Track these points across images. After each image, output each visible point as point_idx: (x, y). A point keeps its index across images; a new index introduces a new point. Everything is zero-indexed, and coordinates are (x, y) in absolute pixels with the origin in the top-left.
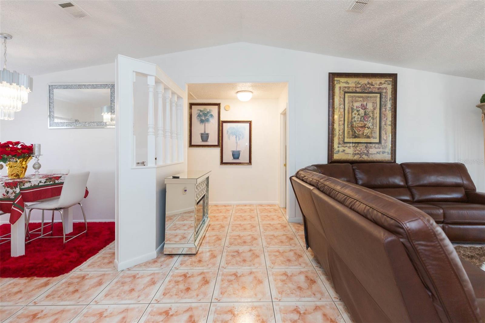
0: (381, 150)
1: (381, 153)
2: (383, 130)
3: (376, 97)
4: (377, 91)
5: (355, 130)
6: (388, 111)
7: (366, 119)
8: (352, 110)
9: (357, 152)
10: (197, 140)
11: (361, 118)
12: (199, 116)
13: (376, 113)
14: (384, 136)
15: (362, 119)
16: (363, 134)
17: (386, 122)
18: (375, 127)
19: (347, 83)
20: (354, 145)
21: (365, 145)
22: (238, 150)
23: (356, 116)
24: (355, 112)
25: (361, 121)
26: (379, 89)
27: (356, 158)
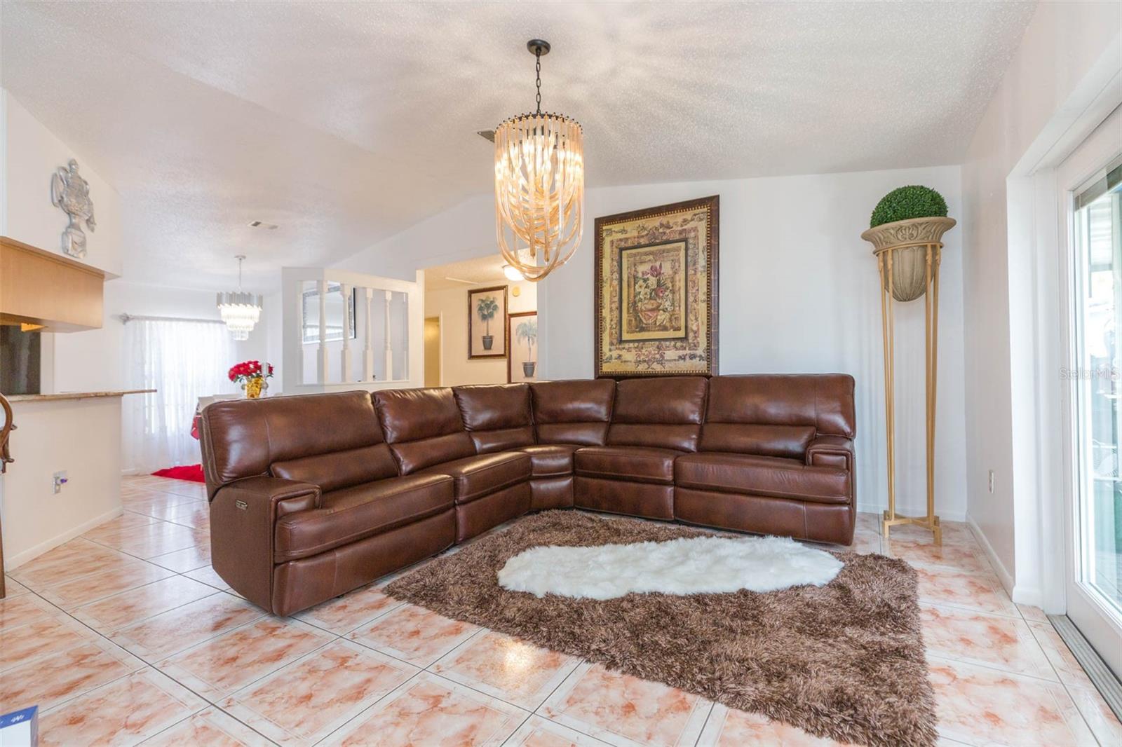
0: (687, 352)
1: (687, 358)
2: (691, 312)
3: (679, 248)
4: (677, 237)
5: (641, 316)
6: (700, 273)
7: (661, 295)
8: (635, 280)
9: (642, 357)
10: (479, 349)
11: (651, 294)
12: (481, 309)
13: (680, 281)
14: (692, 324)
15: (653, 294)
16: (656, 324)
17: (696, 296)
18: (678, 308)
19: (624, 231)
20: (636, 344)
21: (657, 343)
22: (531, 361)
23: (643, 291)
24: (641, 282)
25: (651, 298)
26: (681, 233)
27: (642, 368)
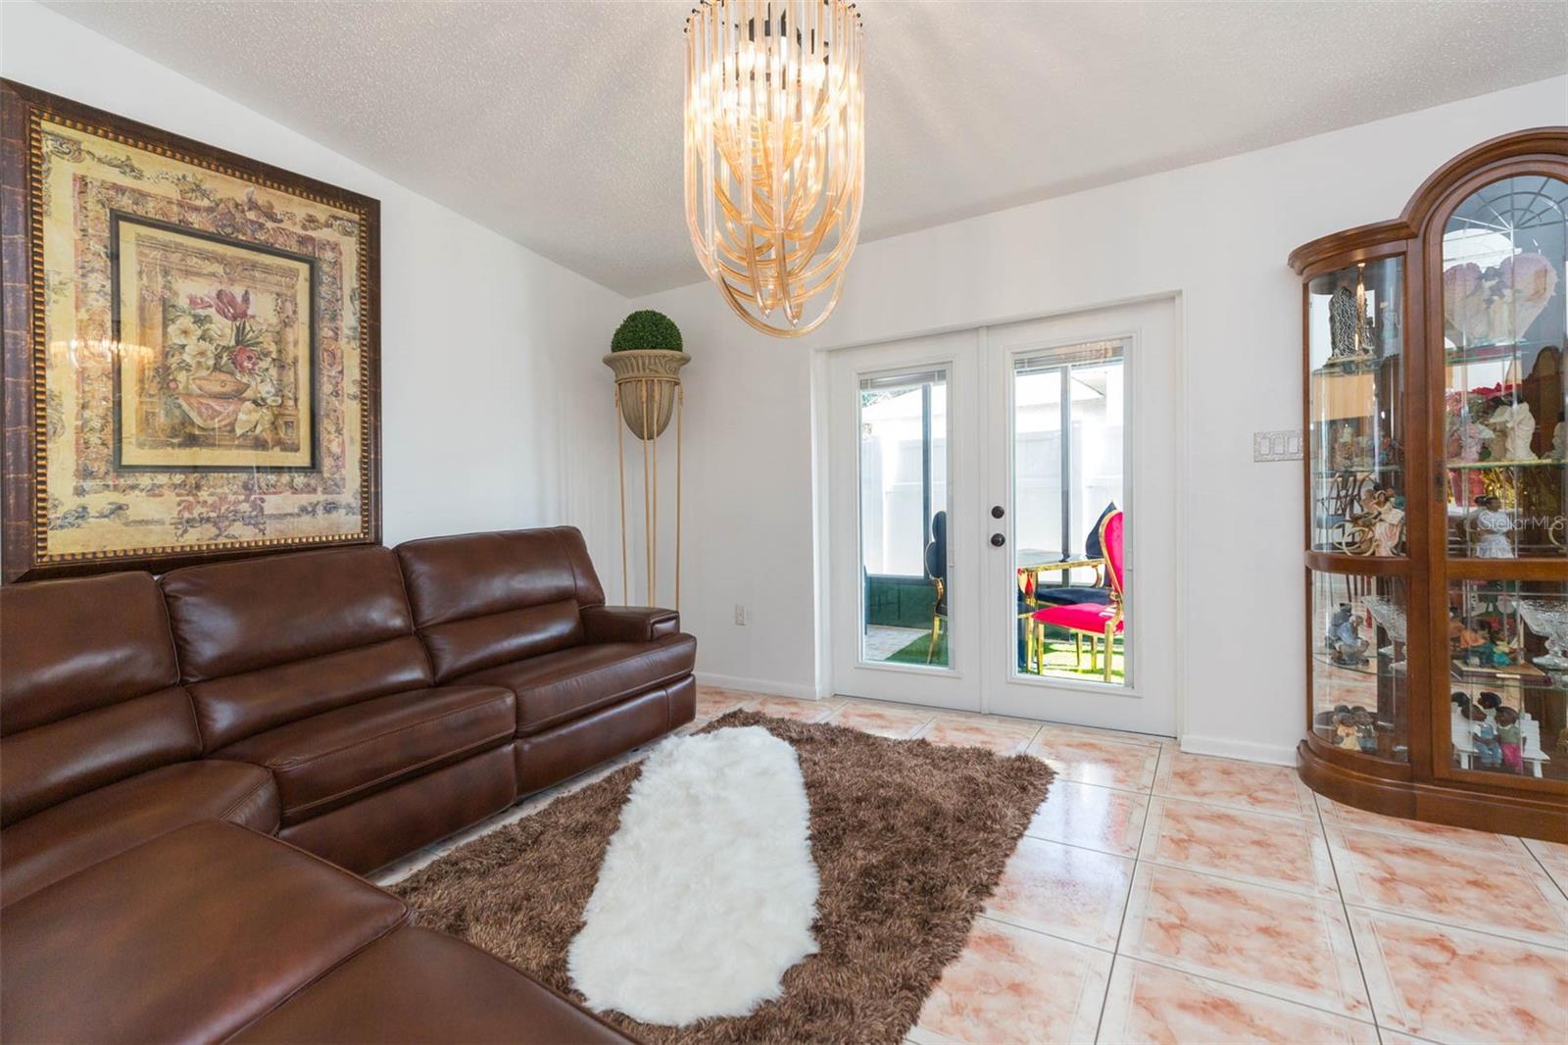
0: (320, 497)
1: (320, 510)
2: (328, 416)
3: (294, 274)
4: (294, 248)
5: (185, 406)
6: (345, 340)
7: (247, 364)
8: (164, 311)
9: (197, 511)
11: (218, 357)
13: (296, 343)
14: (330, 441)
15: (225, 359)
16: (233, 430)
17: (337, 383)
18: (291, 403)
20: (178, 478)
21: (244, 476)
23: (192, 345)
24: (185, 322)
25: (217, 368)
27: (196, 538)
